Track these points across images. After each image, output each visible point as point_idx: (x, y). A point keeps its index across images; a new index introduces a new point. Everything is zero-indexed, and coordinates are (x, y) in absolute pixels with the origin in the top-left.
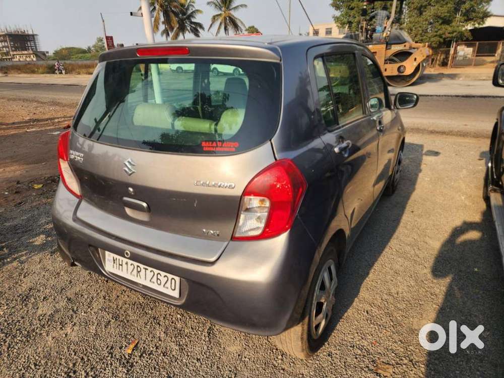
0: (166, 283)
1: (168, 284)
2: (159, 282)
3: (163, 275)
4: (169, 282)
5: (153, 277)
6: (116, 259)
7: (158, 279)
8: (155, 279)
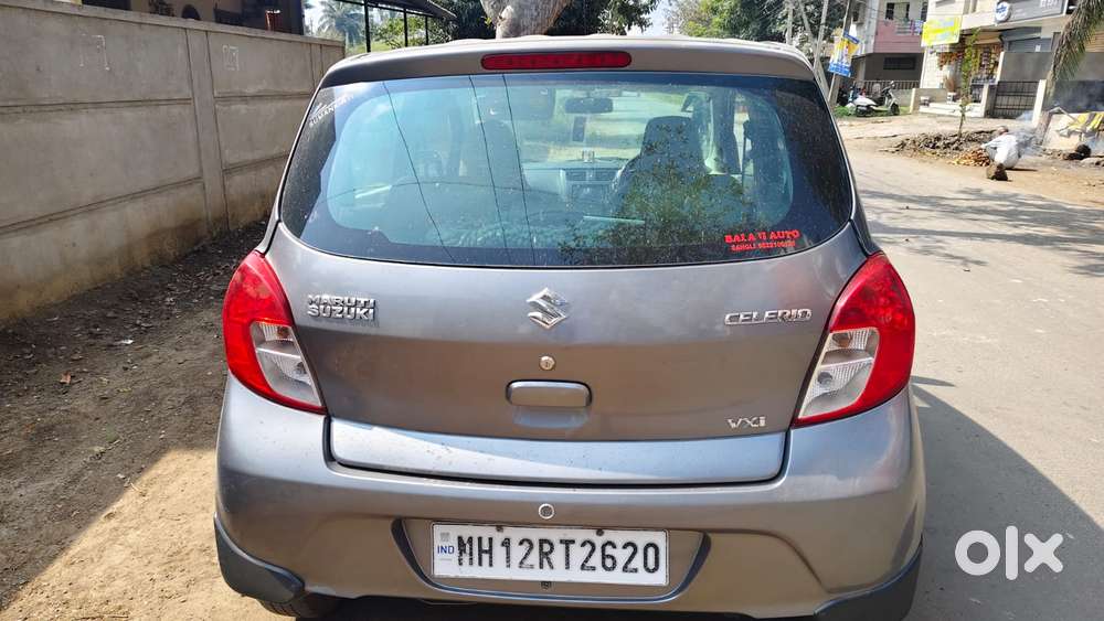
0: (630, 560)
1: (638, 562)
2: (609, 563)
3: (620, 544)
4: (640, 555)
5: (590, 555)
6: (470, 540)
7: (604, 557)
8: (596, 560)
